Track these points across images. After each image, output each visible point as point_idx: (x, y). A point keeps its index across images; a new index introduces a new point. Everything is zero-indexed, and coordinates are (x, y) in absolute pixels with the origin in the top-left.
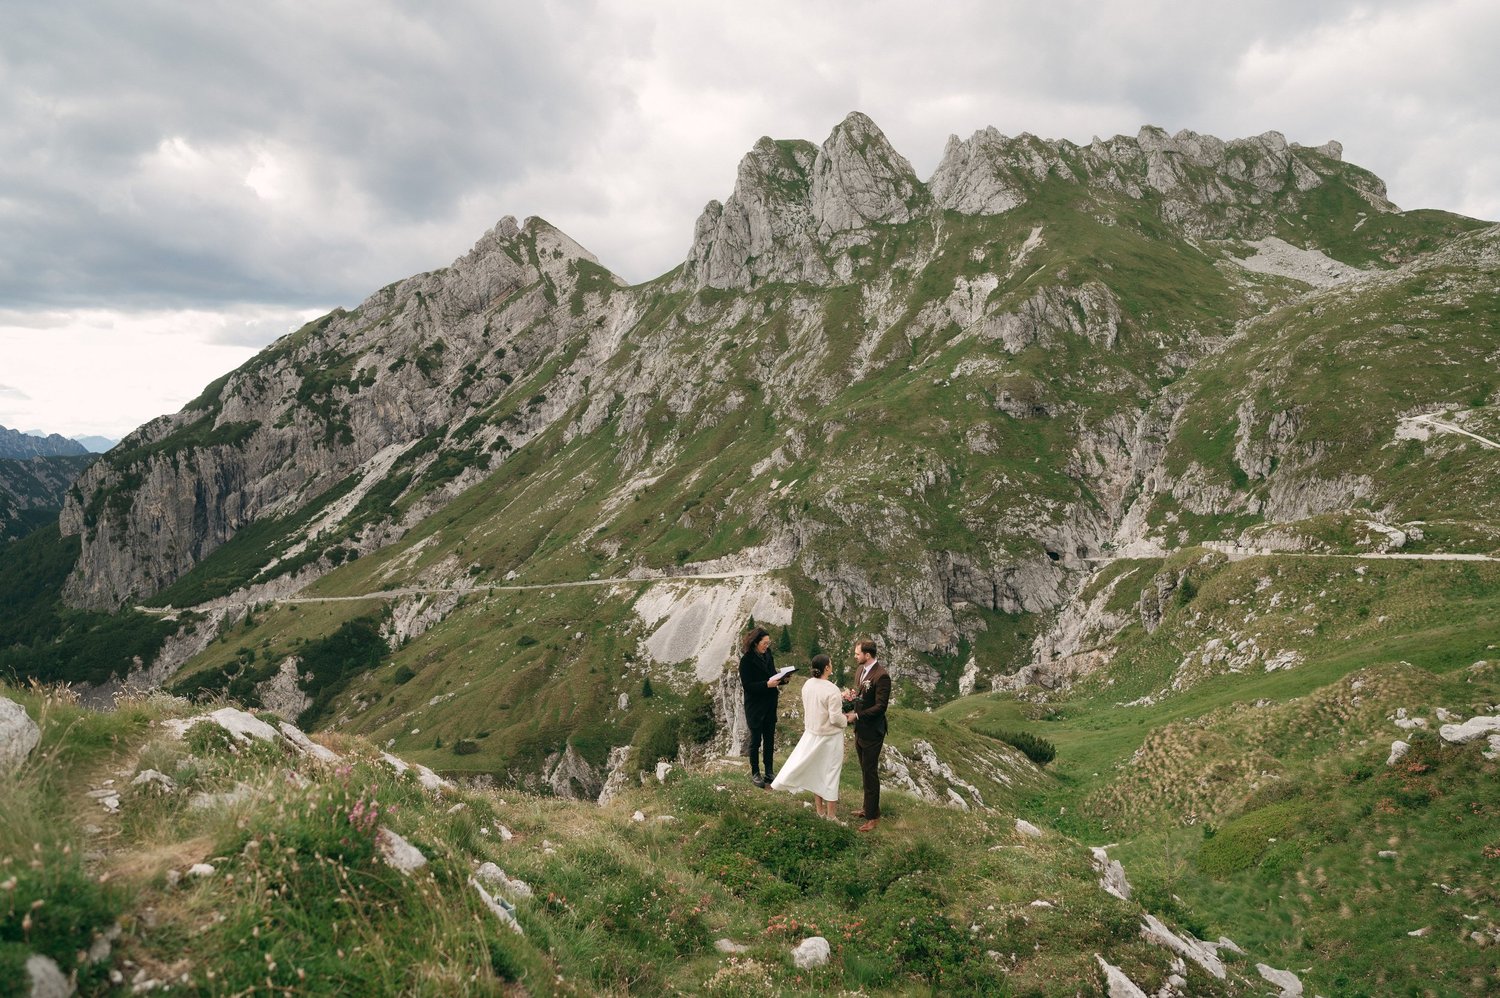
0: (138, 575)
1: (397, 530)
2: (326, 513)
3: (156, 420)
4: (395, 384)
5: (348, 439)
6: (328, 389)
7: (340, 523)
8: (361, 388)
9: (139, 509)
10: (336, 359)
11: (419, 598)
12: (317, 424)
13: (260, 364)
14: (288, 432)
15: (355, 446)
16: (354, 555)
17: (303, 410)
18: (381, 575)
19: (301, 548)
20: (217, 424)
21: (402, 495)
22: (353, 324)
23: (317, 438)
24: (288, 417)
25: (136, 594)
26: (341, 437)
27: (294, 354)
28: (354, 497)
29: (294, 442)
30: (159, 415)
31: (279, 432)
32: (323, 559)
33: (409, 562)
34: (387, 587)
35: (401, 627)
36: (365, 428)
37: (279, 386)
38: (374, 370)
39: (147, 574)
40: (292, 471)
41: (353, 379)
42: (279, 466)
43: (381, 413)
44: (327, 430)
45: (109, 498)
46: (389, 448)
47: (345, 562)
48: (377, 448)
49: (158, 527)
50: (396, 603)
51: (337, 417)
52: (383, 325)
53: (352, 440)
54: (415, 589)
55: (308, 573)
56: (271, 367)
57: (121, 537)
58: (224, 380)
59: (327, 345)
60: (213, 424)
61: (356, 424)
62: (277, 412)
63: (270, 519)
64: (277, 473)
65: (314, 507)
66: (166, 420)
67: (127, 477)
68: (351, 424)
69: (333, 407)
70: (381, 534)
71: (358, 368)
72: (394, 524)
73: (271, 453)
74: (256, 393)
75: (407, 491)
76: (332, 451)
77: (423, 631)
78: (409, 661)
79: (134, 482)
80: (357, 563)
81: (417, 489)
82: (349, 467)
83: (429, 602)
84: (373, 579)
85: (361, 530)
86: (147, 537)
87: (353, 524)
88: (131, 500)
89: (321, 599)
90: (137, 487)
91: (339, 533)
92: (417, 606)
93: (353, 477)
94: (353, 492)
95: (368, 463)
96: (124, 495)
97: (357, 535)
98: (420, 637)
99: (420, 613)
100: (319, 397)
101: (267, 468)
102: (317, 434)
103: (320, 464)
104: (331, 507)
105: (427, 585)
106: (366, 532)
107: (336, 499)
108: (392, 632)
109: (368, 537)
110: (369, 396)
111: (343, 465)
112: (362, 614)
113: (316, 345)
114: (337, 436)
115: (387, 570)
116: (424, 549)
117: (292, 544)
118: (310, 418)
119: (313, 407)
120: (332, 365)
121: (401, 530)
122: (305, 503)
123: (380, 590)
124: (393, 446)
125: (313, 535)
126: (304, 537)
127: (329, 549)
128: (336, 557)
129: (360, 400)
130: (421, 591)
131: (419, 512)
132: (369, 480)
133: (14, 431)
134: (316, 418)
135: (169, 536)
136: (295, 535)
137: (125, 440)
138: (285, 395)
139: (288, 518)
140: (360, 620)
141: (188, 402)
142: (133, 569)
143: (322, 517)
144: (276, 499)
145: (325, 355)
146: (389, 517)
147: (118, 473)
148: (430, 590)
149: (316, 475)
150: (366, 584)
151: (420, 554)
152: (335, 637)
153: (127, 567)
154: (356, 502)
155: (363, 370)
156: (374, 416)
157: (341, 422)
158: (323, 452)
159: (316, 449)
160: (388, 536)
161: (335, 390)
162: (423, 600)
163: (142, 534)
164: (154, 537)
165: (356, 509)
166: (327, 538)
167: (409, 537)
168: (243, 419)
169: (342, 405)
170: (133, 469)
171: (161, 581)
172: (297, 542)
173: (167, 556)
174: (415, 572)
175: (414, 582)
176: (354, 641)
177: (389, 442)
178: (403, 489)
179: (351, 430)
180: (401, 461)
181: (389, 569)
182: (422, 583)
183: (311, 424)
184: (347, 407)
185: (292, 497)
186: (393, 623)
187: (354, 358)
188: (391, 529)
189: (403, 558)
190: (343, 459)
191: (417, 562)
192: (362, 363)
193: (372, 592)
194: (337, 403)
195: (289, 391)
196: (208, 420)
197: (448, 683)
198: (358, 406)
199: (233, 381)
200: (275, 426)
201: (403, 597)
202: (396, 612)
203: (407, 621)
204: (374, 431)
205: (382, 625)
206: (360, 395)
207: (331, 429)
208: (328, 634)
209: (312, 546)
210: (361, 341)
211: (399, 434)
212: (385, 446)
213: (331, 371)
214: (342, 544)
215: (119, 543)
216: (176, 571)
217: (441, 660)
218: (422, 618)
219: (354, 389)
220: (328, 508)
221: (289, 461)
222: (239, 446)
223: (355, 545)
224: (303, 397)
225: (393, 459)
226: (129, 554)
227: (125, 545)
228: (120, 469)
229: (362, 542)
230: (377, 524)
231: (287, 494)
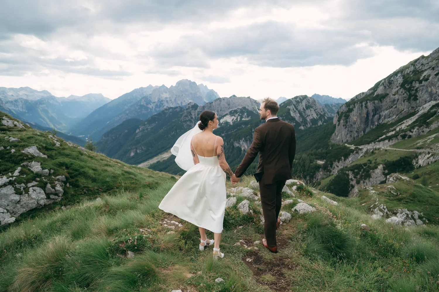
0: (348, 136)
1: (426, 130)
2: (404, 123)
3: (360, 94)
4: (436, 80)
5: (416, 99)
6: (411, 83)
7: (407, 126)
8: (423, 82)
9: (351, 118)
10: (417, 72)
11: (429, 153)
12: (405, 94)
13: (392, 75)
14: (397, 97)
15: (418, 101)
16: (410, 137)
17: (401, 90)
18: (417, 144)
19: (393, 133)
20: (375, 94)
21: (432, 118)
22: (426, 60)
23: (405, 99)
24: (397, 92)
25: (347, 141)
26: (413, 98)
27: (404, 72)
28: (414, 118)
29: (398, 100)
30: (361, 92)
31: (394, 97)
32: (399, 137)
33: (428, 141)
34: (418, 148)
35: (421, 162)
36: (423, 95)
37: (396, 82)
38: (429, 76)
39: (351, 136)
40: (395, 109)
41: (421, 79)
42: (392, 107)
43: (430, 90)
44: (409, 96)
45: (344, 114)
46: (430, 103)
47: (406, 139)
48: (426, 102)
49: (355, 123)
50: (420, 154)
51: (413, 92)
52: (437, 60)
53: (417, 99)
54: (428, 150)
55: (393, 141)
56: (395, 76)
57: (345, 125)
58: (381, 81)
59: (416, 68)
60: (374, 94)
61: (419, 94)
62: (394, 91)
63: (387, 123)
64: (391, 109)
65: (400, 121)
66: (363, 93)
67: (349, 109)
68: (418, 94)
69: (412, 89)
70: (420, 131)
71: (423, 75)
72: (426, 128)
73: (390, 103)
74: (388, 85)
75: (434, 117)
76: (409, 103)
77: (427, 164)
78: (419, 173)
79: (350, 110)
80: (410, 139)
81: (438, 116)
82: (415, 108)
83: (432, 155)
84: (414, 145)
85: (414, 129)
86: (352, 126)
87: (412, 127)
88: (349, 115)
89: (395, 149)
90: (351, 112)
91: (406, 129)
92: (428, 156)
93: (415, 112)
94: (414, 116)
95: (422, 107)
96: (348, 114)
97: (412, 130)
98: (425, 166)
99: (428, 158)
100: (408, 85)
101: (388, 108)
102: (405, 97)
103: (404, 107)
104: (406, 121)
105: (433, 149)
106: (415, 130)
107: (408, 118)
108: (417, 163)
109: (416, 132)
110: (426, 85)
111: (413, 107)
112: (407, 156)
113: (412, 68)
114: (412, 98)
115: (419, 143)
116: (435, 137)
117: (391, 131)
118: (404, 92)
119: (405, 89)
120: (415, 75)
121: (428, 130)
122: (398, 119)
123: (415, 149)
124: (432, 101)
125: (398, 129)
126: (395, 129)
127: (402, 134)
128: (404, 137)
129: (422, 86)
130: (430, 151)
131: (437, 124)
132: (421, 113)
133: (331, 97)
134: (405, 92)
135: (358, 126)
136: (392, 129)
137: (351, 99)
138: (398, 85)
139: (392, 123)
140: (406, 157)
141: (370, 88)
142: (347, 134)
143: (402, 124)
144: (389, 117)
145: (414, 71)
146: (425, 125)
147: (347, 108)
148: (434, 151)
149: (403, 111)
150: (411, 146)
151: (433, 139)
152: (397, 161)
153: (346, 134)
154: (414, 120)
155: (425, 76)
156: (427, 91)
157: (414, 93)
158: (406, 103)
159: (404, 102)
160: (423, 132)
161: (414, 83)
162: (430, 154)
163: (351, 125)
164: (354, 126)
165: (414, 122)
166: (401, 131)
167: (430, 133)
168: (383, 93)
169: (415, 88)
170: (351, 107)
171: (354, 138)
172: (392, 131)
173: (357, 132)
174: (429, 144)
175: (429, 148)
176: (403, 163)
177: (431, 100)
178: (432, 116)
179: (417, 96)
180: (433, 107)
181: (420, 142)
182: (431, 148)
183: (404, 94)
184: (417, 89)
185: (394, 117)
186: (418, 160)
187: (423, 72)
188: (425, 129)
189: (426, 139)
190: (412, 106)
191: (431, 141)
192: (425, 73)
193: (412, 149)
194: (414, 87)
195: (399, 84)
196: (373, 93)
197: (431, 183)
198: (421, 88)
199: (383, 81)
200: (393, 95)
201: (423, 152)
202: (420, 157)
203: (423, 160)
204: (426, 96)
205: (414, 160)
206: (423, 84)
207: (410, 95)
208: (395, 160)
209: (397, 132)
210: (427, 66)
211: (435, 97)
212: (429, 102)
213: (414, 77)
214: (406, 133)
215: (345, 127)
216: (358, 136)
217: (430, 175)
218: (428, 160)
219: (421, 82)
220: (405, 121)
221: (395, 106)
222: (381, 101)
223: (411, 134)
224: (402, 86)
225: (431, 106)
226: (347, 130)
227: (346, 127)
228: (348, 107)
229: (414, 133)
230: (420, 127)
231: (393, 116)
